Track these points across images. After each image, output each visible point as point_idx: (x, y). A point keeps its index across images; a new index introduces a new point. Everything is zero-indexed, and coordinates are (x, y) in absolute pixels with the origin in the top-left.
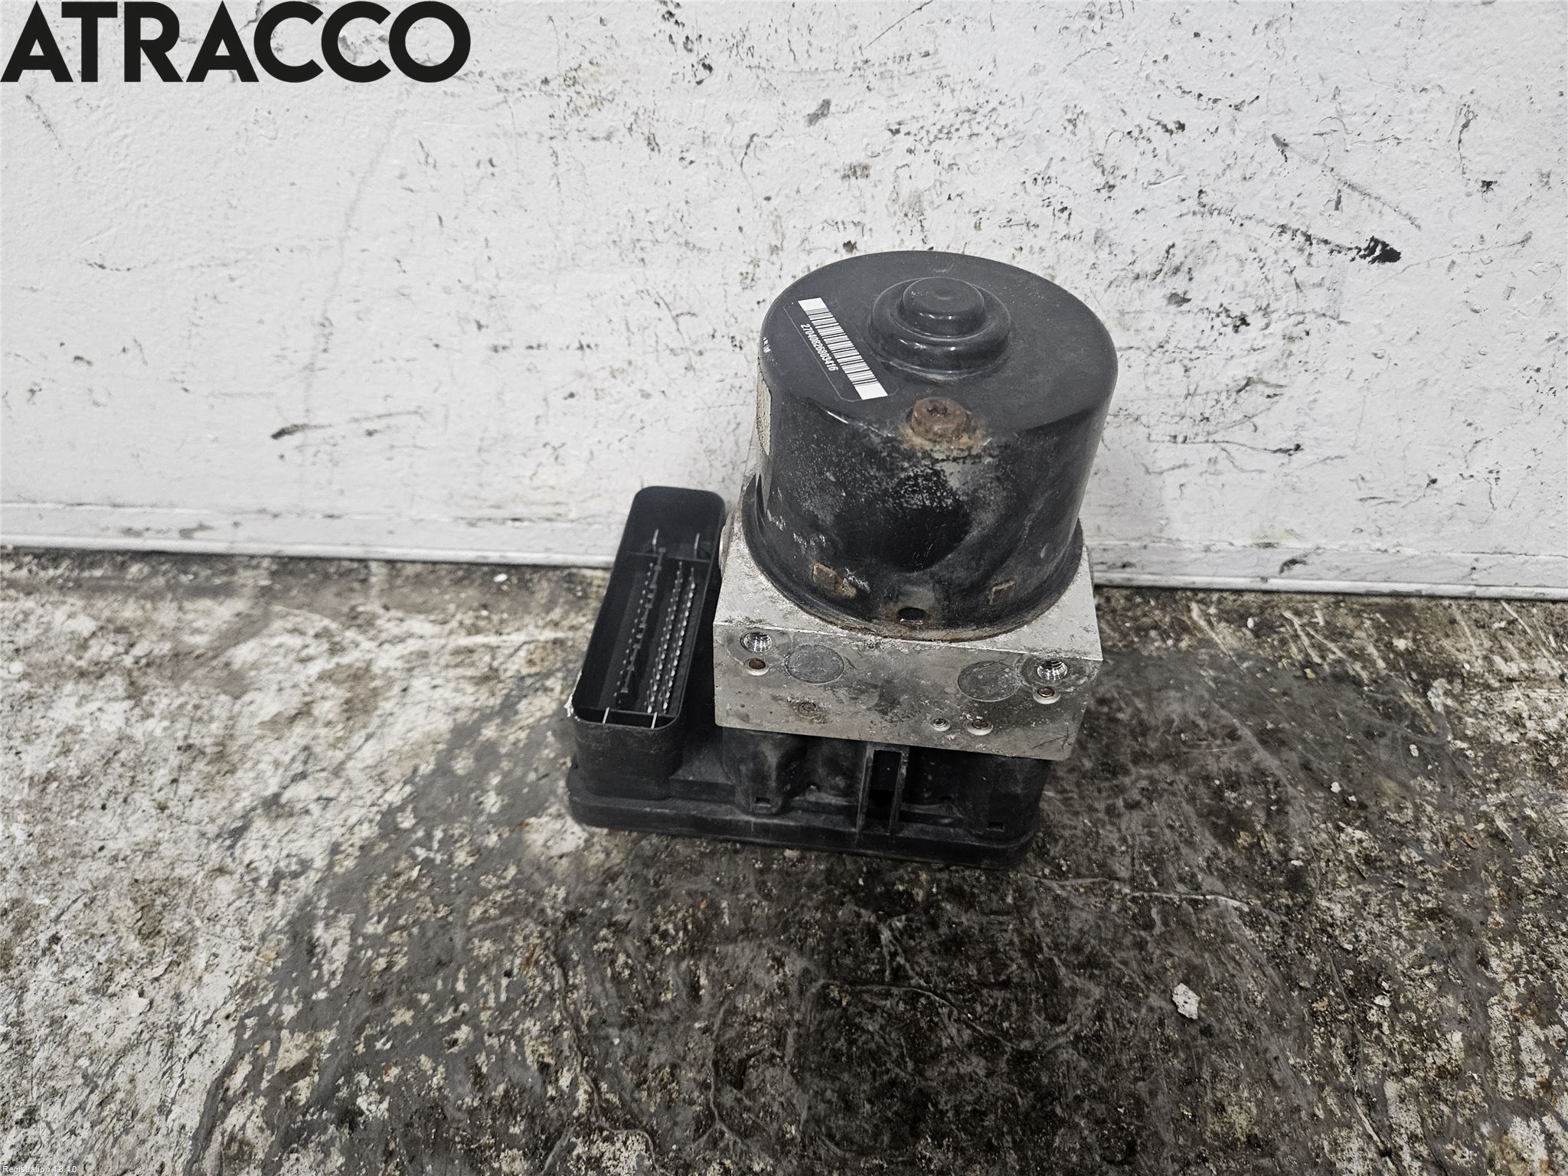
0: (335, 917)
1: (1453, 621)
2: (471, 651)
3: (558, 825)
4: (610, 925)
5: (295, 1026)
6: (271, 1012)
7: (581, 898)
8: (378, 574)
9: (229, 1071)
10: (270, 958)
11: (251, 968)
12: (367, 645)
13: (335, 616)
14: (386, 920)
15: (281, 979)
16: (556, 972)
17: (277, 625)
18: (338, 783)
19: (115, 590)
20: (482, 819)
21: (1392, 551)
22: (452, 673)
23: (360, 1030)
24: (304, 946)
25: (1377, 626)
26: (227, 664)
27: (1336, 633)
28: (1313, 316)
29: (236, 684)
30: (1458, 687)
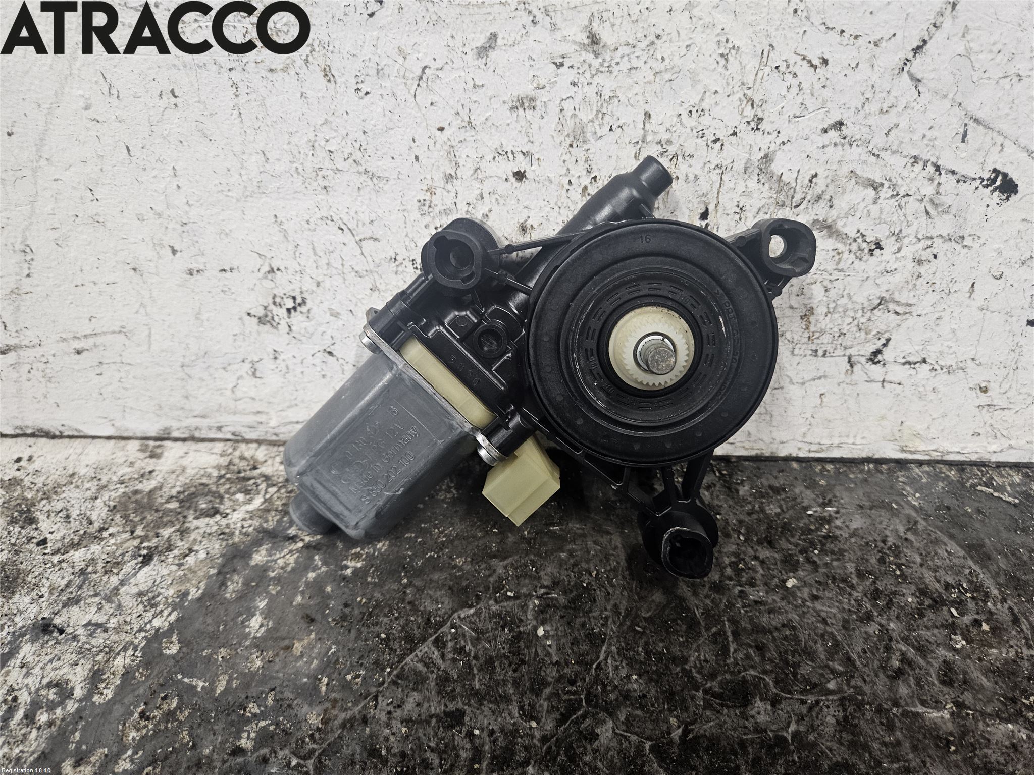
28: (941, 240)
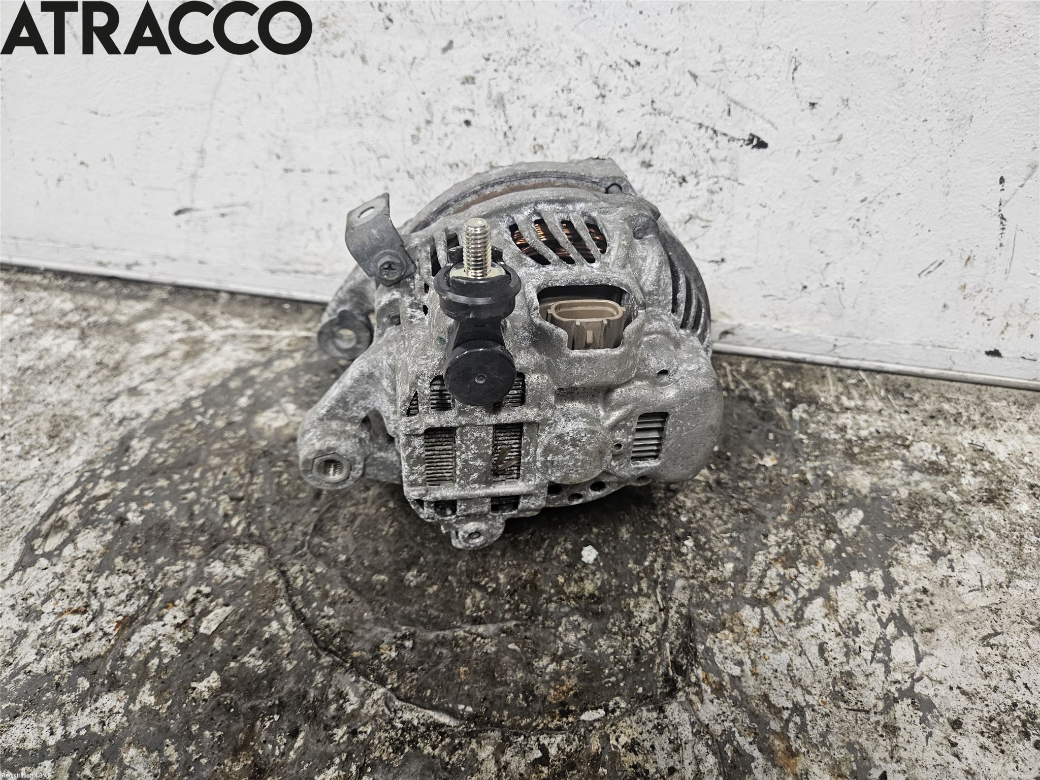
0: (145, 438)
1: (824, 377)
2: (259, 337)
3: (274, 415)
4: (285, 461)
5: (107, 479)
6: (98, 472)
7: (273, 446)
8: (224, 297)
9: (69, 492)
10: (107, 450)
11: (96, 453)
12: (207, 328)
13: (195, 314)
14: (171, 443)
15: (108, 459)
16: (248, 476)
17: (165, 315)
18: (169, 384)
19: (88, 293)
20: (236, 408)
21: (785, 330)
22: (247, 345)
23: (138, 485)
24: (125, 447)
25: (777, 375)
26: (133, 331)
27: (748, 375)
28: (723, 179)
29: (134, 338)
30: (813, 408)
